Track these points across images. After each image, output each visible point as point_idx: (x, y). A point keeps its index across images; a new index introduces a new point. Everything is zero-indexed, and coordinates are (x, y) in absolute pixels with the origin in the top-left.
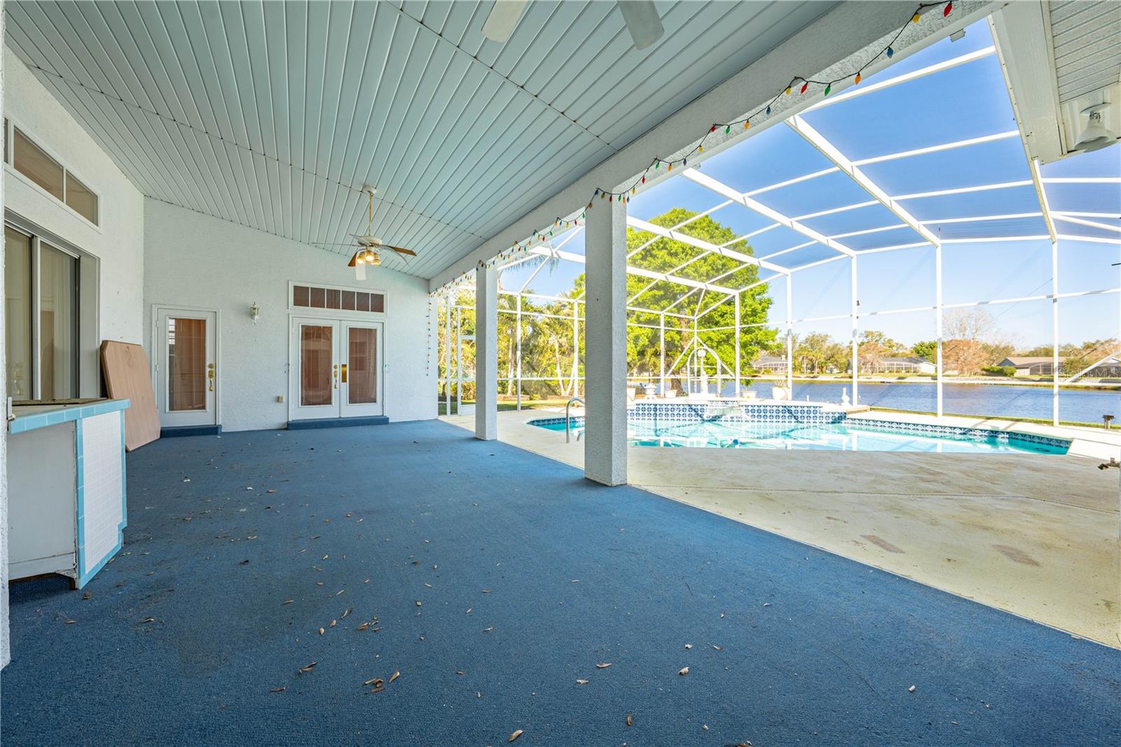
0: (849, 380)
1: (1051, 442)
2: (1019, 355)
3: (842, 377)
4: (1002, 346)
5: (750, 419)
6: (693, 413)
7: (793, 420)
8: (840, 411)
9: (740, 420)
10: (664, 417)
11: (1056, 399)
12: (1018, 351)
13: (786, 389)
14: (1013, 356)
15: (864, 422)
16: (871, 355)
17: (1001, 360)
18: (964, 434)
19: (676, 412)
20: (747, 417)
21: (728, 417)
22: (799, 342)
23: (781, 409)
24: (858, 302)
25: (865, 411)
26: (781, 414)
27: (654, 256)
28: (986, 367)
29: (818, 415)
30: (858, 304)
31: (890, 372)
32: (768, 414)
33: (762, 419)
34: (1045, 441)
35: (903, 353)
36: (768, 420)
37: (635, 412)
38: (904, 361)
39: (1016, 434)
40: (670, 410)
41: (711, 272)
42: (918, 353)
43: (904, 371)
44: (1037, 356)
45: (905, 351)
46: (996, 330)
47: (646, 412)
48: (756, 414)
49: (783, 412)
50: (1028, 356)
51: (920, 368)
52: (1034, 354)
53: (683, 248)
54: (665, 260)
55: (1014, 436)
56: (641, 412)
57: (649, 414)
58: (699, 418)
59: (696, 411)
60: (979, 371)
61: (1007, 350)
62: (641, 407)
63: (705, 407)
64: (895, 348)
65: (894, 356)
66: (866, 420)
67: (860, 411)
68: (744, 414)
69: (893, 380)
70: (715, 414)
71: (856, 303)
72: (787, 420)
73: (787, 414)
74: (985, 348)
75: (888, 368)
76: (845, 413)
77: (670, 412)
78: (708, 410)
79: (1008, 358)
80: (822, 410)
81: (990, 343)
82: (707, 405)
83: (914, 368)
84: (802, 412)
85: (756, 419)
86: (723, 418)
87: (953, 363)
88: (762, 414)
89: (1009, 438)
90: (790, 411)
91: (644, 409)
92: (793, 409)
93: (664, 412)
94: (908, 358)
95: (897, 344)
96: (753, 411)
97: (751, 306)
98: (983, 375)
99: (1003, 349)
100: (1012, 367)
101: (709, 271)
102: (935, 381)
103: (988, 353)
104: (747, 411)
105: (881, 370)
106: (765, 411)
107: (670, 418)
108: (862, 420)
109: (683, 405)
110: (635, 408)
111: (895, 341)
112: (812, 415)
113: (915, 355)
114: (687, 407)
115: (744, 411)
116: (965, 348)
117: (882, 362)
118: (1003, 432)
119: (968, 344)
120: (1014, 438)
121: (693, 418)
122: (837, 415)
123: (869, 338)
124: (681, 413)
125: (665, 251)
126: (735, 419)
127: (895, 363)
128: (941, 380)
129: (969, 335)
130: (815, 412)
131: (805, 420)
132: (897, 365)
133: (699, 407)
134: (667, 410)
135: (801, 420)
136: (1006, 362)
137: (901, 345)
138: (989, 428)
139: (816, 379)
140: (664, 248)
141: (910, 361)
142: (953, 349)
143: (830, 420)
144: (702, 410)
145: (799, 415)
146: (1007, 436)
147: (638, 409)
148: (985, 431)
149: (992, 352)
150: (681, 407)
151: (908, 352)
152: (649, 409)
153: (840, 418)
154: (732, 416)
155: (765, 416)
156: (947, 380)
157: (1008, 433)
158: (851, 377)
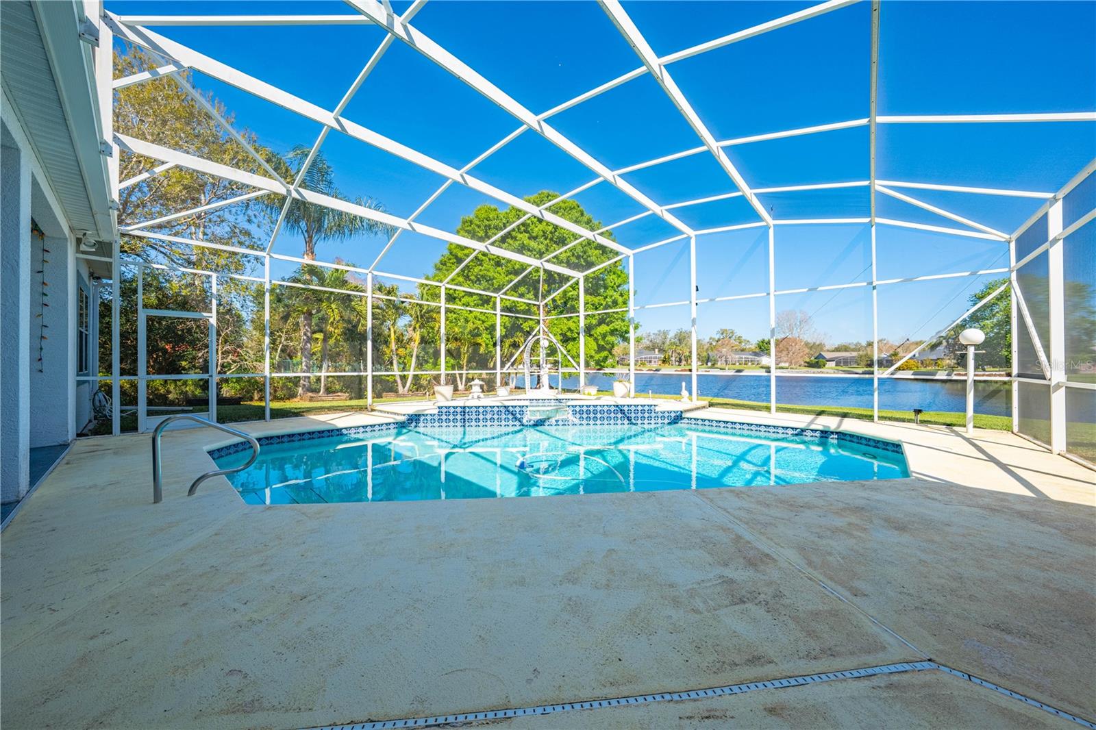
0: (689, 373)
1: (878, 445)
2: (828, 351)
3: (682, 371)
4: (818, 343)
5: (577, 421)
6: (510, 417)
7: (626, 422)
8: (676, 409)
9: (566, 423)
10: (474, 423)
11: (876, 394)
12: (827, 347)
13: (627, 384)
14: (824, 351)
15: (700, 422)
16: (725, 350)
17: (816, 355)
18: (797, 435)
19: (489, 416)
20: (574, 419)
21: (553, 421)
22: (669, 337)
23: (613, 409)
24: (697, 287)
25: (704, 407)
26: (612, 415)
27: (515, 238)
28: (808, 360)
29: (653, 415)
30: (697, 290)
31: (740, 364)
32: (599, 415)
33: (592, 422)
34: (872, 443)
35: (750, 348)
36: (598, 422)
37: (436, 417)
38: (750, 355)
39: (844, 434)
40: (482, 415)
41: (571, 258)
42: (760, 348)
43: (750, 364)
44: (840, 351)
45: (751, 346)
46: (814, 330)
47: (451, 417)
48: (585, 416)
49: (615, 412)
50: (833, 351)
51: (762, 361)
52: (837, 350)
53: (544, 232)
54: (523, 243)
55: (842, 437)
56: (444, 417)
57: (455, 420)
58: (517, 423)
59: (513, 414)
60: (803, 363)
61: (821, 346)
62: (444, 410)
63: (524, 409)
64: (743, 344)
65: (743, 350)
66: (702, 420)
67: (698, 409)
68: (571, 417)
69: (732, 373)
70: (538, 417)
71: (695, 288)
72: (619, 422)
73: (620, 415)
74: (807, 344)
75: (738, 361)
76: (681, 412)
77: (481, 417)
78: (528, 412)
79: (822, 353)
80: (657, 409)
81: (809, 341)
82: (527, 407)
83: (758, 361)
84: (636, 411)
85: (585, 422)
86: (547, 423)
87: (784, 356)
88: (592, 415)
89: (838, 439)
90: (622, 412)
91: (448, 414)
92: (626, 409)
93: (474, 417)
94: (753, 352)
95: (745, 340)
96: (581, 412)
97: (612, 297)
98: (805, 366)
99: (819, 345)
100: (824, 360)
101: (569, 257)
102: (769, 374)
103: (808, 348)
104: (575, 412)
105: (734, 363)
106: (595, 412)
107: (481, 423)
108: (698, 419)
109: (498, 407)
110: (436, 412)
111: (743, 338)
112: (646, 415)
113: (758, 350)
114: (503, 410)
115: (571, 413)
116: (793, 345)
117: (733, 356)
118: (832, 433)
119: (794, 341)
120: (843, 439)
121: (511, 423)
122: (673, 415)
123: (724, 335)
124: (496, 417)
125: (527, 235)
126: (560, 423)
127: (744, 356)
128: (774, 373)
129: (796, 334)
130: (650, 411)
131: (639, 422)
132: (745, 358)
133: (518, 409)
134: (478, 413)
135: (634, 422)
136: (820, 356)
137: (748, 341)
138: (821, 428)
139: (658, 372)
140: (526, 231)
141: (755, 355)
142: (784, 346)
143: (666, 421)
144: (522, 413)
145: (633, 415)
146: (836, 436)
147: (440, 414)
148: (816, 431)
149: (811, 348)
150: (496, 409)
151: (753, 347)
152: (455, 413)
153: (677, 418)
154: (556, 419)
155: (595, 419)
156: (780, 373)
157: (837, 433)
158: (690, 370)
